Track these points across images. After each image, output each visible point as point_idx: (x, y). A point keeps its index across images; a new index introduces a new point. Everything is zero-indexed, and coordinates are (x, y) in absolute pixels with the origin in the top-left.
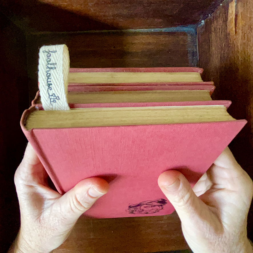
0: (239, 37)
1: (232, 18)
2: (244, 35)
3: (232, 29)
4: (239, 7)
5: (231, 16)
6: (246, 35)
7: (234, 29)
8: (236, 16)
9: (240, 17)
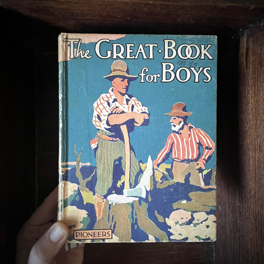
0: (249, 71)
1: (244, 51)
2: (255, 70)
3: (243, 62)
4: (250, 42)
5: (242, 50)
6: (256, 70)
7: (245, 63)
8: (247, 50)
9: (251, 52)
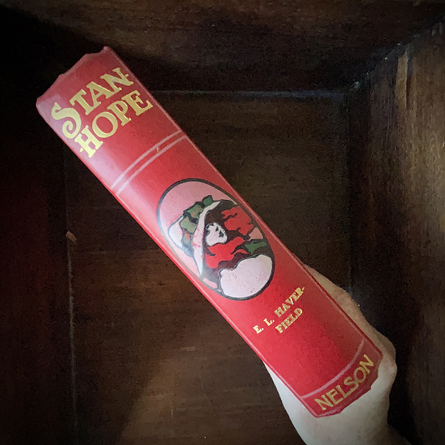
0: (412, 113)
1: (404, 81)
3: (402, 99)
4: (414, 64)
5: (401, 78)
6: (423, 109)
7: (405, 99)
8: (409, 78)
9: (415, 80)
